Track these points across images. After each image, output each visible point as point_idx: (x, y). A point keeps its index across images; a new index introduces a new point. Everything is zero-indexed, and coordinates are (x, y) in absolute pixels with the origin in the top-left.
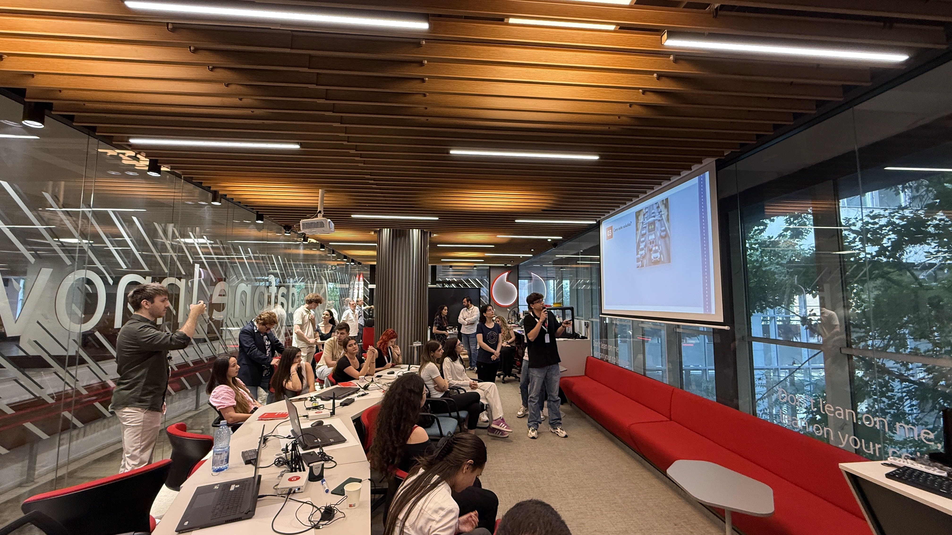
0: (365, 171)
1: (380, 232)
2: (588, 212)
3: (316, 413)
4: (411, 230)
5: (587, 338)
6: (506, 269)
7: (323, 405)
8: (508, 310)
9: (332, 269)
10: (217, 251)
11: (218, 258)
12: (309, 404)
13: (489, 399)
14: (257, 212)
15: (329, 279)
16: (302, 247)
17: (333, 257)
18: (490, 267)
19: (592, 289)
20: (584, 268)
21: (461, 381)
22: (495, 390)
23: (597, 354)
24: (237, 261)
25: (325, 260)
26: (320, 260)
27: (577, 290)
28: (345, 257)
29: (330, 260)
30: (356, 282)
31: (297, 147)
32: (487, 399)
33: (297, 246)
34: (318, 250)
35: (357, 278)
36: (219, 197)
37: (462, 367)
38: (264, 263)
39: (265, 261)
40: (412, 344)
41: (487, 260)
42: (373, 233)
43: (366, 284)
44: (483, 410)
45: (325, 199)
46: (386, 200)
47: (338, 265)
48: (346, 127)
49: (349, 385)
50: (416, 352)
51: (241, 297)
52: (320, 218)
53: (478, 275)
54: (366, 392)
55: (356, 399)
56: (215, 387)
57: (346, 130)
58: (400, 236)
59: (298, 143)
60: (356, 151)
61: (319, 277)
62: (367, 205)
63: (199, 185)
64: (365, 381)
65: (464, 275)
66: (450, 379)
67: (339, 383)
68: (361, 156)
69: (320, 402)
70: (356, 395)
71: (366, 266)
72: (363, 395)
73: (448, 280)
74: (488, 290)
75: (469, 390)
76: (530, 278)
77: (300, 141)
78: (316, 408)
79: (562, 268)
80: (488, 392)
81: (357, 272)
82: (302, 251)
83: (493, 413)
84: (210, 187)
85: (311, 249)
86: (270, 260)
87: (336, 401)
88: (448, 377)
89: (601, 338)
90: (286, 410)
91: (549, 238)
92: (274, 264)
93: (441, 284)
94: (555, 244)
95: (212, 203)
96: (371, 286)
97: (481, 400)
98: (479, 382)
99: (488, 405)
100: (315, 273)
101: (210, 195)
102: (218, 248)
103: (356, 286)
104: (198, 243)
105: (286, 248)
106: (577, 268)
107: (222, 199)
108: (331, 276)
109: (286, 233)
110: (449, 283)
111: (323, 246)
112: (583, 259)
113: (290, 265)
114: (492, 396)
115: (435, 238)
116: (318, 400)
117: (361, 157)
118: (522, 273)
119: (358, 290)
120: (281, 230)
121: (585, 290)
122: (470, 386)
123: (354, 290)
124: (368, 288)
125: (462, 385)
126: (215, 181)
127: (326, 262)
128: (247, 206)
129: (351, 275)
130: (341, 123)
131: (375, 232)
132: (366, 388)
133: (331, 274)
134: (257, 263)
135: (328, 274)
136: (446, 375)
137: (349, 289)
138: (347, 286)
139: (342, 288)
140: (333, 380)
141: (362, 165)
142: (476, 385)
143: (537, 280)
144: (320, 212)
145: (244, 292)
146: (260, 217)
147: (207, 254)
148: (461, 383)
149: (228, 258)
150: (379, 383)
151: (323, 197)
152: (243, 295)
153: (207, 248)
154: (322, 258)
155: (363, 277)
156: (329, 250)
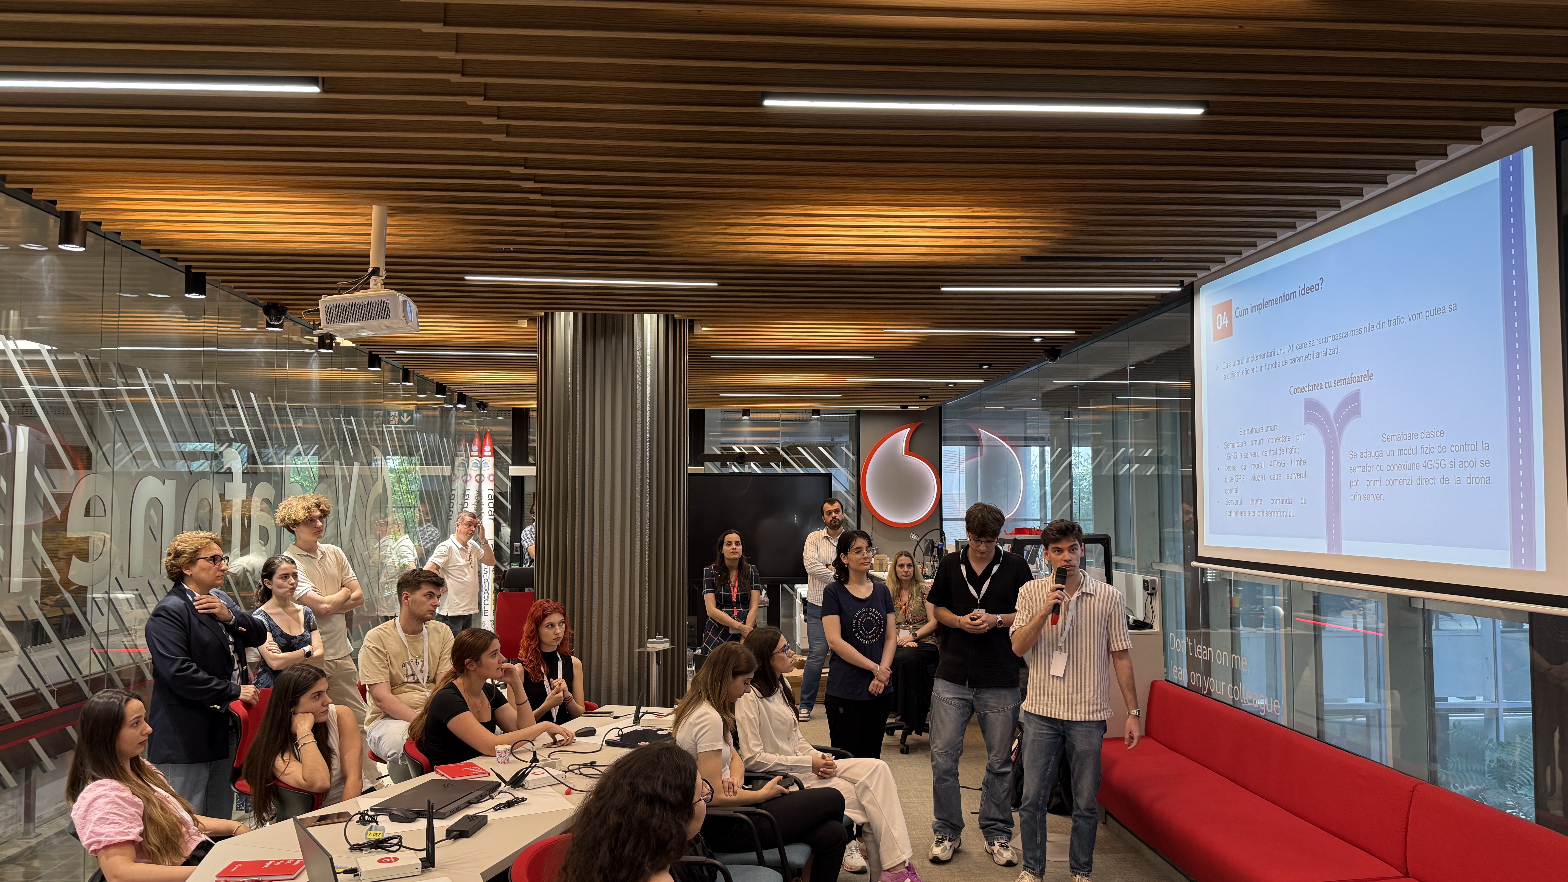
0: (512, 155)
1: (545, 324)
2: (1160, 260)
3: (380, 861)
4: (636, 316)
5: (1151, 628)
6: (903, 417)
7: (400, 838)
8: (913, 537)
9: (400, 422)
10: (70, 374)
11: (72, 394)
12: (359, 833)
13: (870, 807)
14: (188, 268)
15: (394, 447)
16: (314, 362)
17: (406, 389)
18: (858, 412)
19: (1159, 477)
20: (1136, 413)
21: (787, 754)
22: (886, 781)
23: (1181, 675)
24: (127, 399)
25: (384, 397)
26: (369, 396)
27: (1116, 477)
28: (441, 389)
29: (396, 397)
30: (473, 460)
31: (314, 89)
32: (863, 808)
33: (302, 361)
34: (361, 369)
35: (475, 448)
36: (80, 228)
37: (787, 712)
38: (206, 406)
39: (209, 401)
40: (642, 644)
41: (849, 393)
42: (524, 324)
43: (499, 465)
44: (852, 838)
45: (389, 230)
46: (567, 235)
47: (418, 409)
48: (457, 34)
49: (470, 773)
50: (654, 667)
51: (148, 517)
52: (376, 290)
53: (823, 434)
54: (519, 794)
55: (492, 816)
56: (85, 783)
57: (458, 44)
58: (604, 333)
59: (313, 81)
60: (486, 98)
61: (367, 447)
62: (512, 248)
63: (24, 196)
64: (512, 758)
65: (784, 434)
66: (758, 749)
67: (437, 768)
68: (499, 114)
69: (387, 827)
70: (489, 804)
71: (501, 411)
72: (509, 804)
73: (738, 451)
74: (854, 481)
75: (812, 783)
76: (974, 441)
77: (320, 74)
78: (378, 845)
79: (1069, 414)
80: (866, 788)
81: (476, 428)
82: (314, 373)
83: (882, 849)
84: (54, 202)
85: (341, 367)
86: (222, 398)
87: (437, 823)
88: (752, 742)
89: (1191, 623)
90: (294, 853)
91: (1038, 334)
92: (234, 406)
93: (719, 464)
94: (1053, 350)
95: (60, 246)
96: (515, 471)
97: (847, 812)
98: (838, 756)
99: (868, 824)
100: (351, 432)
101: (53, 224)
102: (74, 365)
103: (473, 472)
104: (15, 352)
105: (270, 365)
106: (1113, 413)
107: (88, 233)
108: (400, 440)
109: (269, 325)
110: (741, 459)
111: (374, 360)
112: (1138, 390)
113: (281, 410)
114: (879, 799)
115: (705, 336)
116: (383, 820)
117: (499, 118)
118: (950, 427)
119: (480, 482)
120: (255, 314)
121: (1140, 478)
122: (816, 769)
123: (466, 482)
124: (506, 475)
125: (791, 768)
126: (70, 187)
127: (388, 403)
128: (158, 251)
129: (457, 442)
130: (446, 24)
131: (532, 320)
132: (517, 781)
133: (398, 433)
134: (184, 405)
135: (390, 432)
136: (746, 736)
137: (451, 479)
138: (447, 470)
139: (431, 477)
140: (422, 758)
141: (501, 138)
142: (831, 766)
143: (994, 447)
144: (375, 272)
145: (155, 503)
146: (196, 283)
147: (41, 381)
148: (790, 760)
149: (103, 394)
150: (553, 766)
151: (383, 226)
152: (152, 512)
153: (43, 364)
154: (373, 392)
155: (493, 442)
156: (394, 369)
